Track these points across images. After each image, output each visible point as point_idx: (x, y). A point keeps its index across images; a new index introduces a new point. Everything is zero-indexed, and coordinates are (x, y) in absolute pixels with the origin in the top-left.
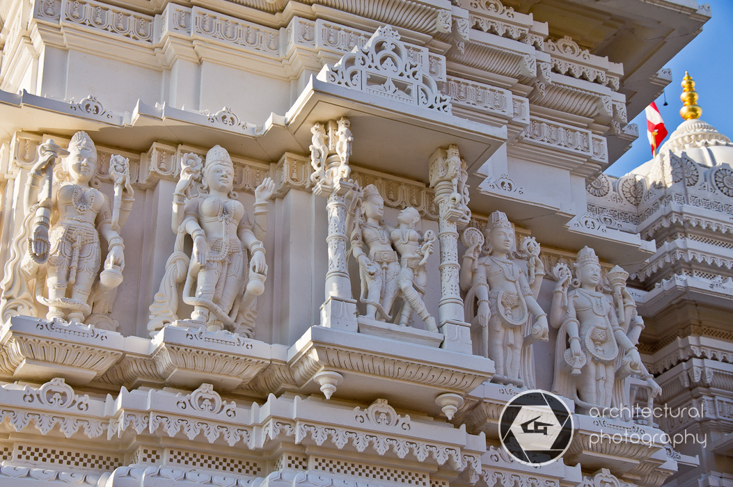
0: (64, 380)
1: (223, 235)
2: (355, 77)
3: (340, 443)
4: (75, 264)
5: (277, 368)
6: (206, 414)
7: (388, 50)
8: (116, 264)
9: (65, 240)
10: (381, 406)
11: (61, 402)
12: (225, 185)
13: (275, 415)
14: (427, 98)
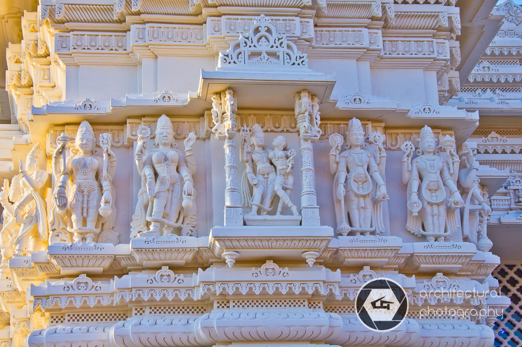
0: (85, 275)
1: (166, 175)
2: (240, 56)
3: (244, 291)
4: (85, 205)
5: (203, 251)
6: (166, 284)
7: (263, 32)
8: (107, 202)
9: (78, 193)
10: (270, 264)
11: (85, 288)
12: (166, 142)
13: (202, 281)
14: (290, 59)
